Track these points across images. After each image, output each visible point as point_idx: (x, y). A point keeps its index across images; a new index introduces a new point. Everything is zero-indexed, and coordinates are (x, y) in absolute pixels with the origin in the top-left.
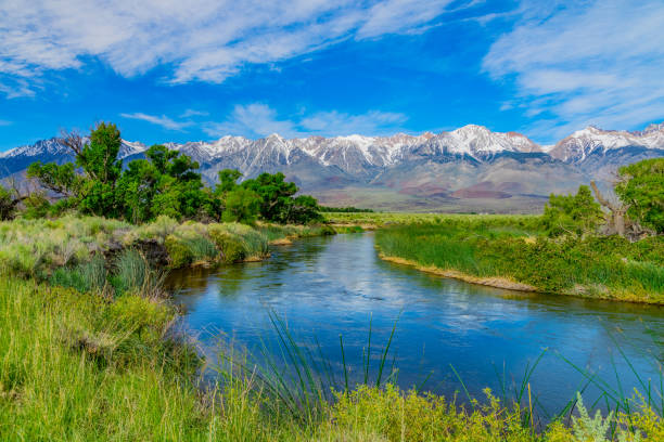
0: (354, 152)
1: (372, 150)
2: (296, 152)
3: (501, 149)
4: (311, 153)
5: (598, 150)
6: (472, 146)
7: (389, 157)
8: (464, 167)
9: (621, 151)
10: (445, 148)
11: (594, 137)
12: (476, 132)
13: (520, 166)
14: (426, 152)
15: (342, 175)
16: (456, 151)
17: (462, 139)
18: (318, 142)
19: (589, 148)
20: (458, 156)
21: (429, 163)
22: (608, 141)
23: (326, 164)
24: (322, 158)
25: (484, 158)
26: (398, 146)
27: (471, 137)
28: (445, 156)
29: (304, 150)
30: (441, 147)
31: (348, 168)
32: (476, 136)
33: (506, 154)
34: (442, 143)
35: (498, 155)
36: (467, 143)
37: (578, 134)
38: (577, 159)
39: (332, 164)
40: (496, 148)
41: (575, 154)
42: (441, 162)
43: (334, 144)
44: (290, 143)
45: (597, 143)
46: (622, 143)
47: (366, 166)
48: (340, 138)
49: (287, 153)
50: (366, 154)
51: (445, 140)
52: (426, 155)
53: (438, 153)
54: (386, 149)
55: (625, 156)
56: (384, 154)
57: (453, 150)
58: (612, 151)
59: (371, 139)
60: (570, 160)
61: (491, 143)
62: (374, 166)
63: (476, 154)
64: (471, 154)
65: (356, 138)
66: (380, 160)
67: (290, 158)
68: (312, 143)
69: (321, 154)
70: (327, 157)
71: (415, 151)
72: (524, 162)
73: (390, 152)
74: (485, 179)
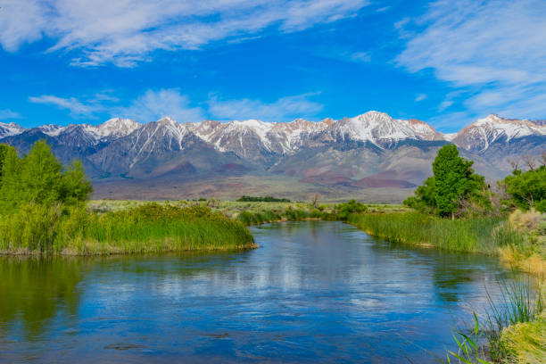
0: (252, 137)
1: (270, 136)
2: (190, 137)
3: (404, 137)
4: (206, 138)
5: (502, 139)
6: (374, 133)
7: (288, 144)
8: (367, 155)
9: (524, 141)
10: (347, 135)
11: (497, 126)
12: (377, 120)
13: (424, 154)
14: (327, 139)
15: (239, 163)
16: (357, 138)
17: (363, 126)
18: (213, 127)
19: (492, 136)
20: (360, 143)
21: (331, 150)
22: (510, 130)
23: (222, 150)
24: (217, 144)
25: (386, 145)
26: (297, 132)
27: (373, 124)
28: (346, 143)
29: (198, 134)
30: (342, 134)
31: (244, 155)
32: (377, 124)
33: (408, 142)
34: (343, 130)
35: (401, 143)
36: (369, 130)
37: (480, 122)
38: (480, 148)
39: (228, 150)
40: (399, 135)
41: (478, 143)
42: (342, 150)
43: (230, 129)
44: (183, 127)
45: (500, 132)
46: (525, 132)
47: (264, 152)
48: (237, 123)
49: (181, 138)
50: (264, 139)
51: (347, 126)
52: (326, 141)
53: (339, 140)
54: (284, 135)
55: (528, 146)
56: (283, 140)
57: (355, 137)
58: (515, 140)
59: (269, 124)
60: (473, 149)
61: (394, 131)
62: (273, 153)
63: (378, 142)
64: (373, 141)
65: (253, 123)
66: (278, 147)
67: (182, 143)
68: (206, 127)
69: (216, 139)
70: (223, 144)
71: (315, 137)
72: (428, 150)
73: (290, 140)
74: (389, 168)
